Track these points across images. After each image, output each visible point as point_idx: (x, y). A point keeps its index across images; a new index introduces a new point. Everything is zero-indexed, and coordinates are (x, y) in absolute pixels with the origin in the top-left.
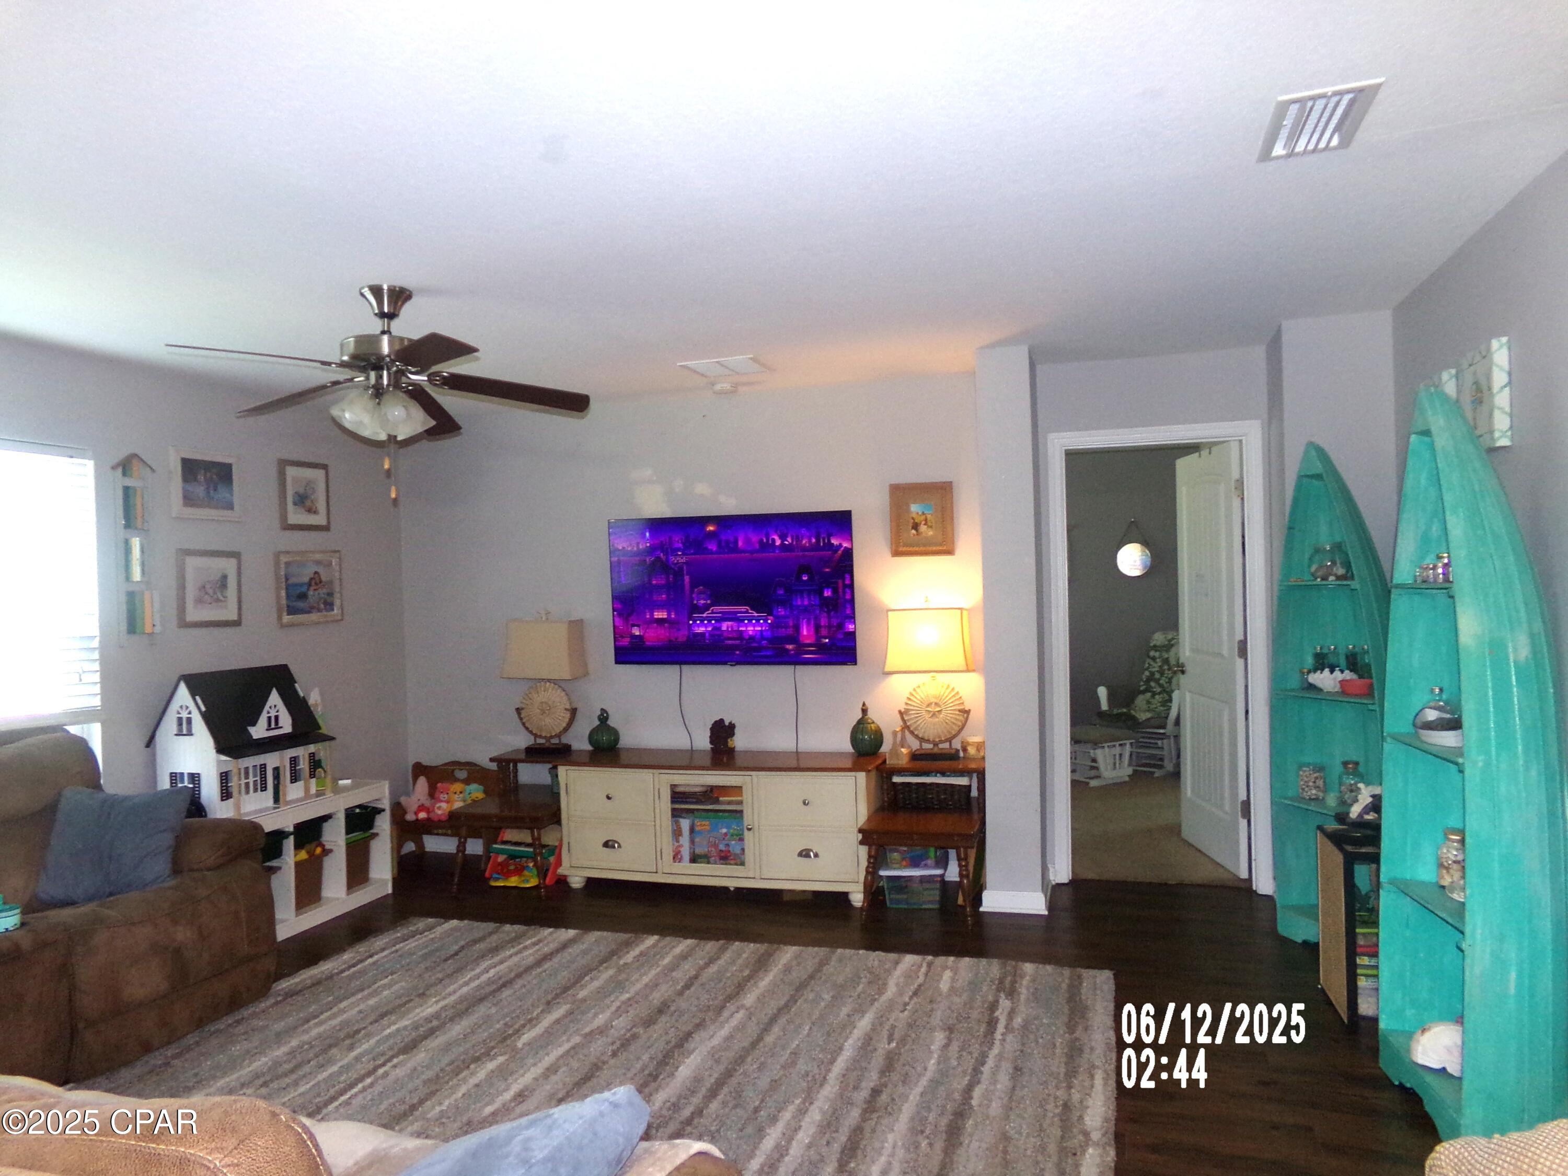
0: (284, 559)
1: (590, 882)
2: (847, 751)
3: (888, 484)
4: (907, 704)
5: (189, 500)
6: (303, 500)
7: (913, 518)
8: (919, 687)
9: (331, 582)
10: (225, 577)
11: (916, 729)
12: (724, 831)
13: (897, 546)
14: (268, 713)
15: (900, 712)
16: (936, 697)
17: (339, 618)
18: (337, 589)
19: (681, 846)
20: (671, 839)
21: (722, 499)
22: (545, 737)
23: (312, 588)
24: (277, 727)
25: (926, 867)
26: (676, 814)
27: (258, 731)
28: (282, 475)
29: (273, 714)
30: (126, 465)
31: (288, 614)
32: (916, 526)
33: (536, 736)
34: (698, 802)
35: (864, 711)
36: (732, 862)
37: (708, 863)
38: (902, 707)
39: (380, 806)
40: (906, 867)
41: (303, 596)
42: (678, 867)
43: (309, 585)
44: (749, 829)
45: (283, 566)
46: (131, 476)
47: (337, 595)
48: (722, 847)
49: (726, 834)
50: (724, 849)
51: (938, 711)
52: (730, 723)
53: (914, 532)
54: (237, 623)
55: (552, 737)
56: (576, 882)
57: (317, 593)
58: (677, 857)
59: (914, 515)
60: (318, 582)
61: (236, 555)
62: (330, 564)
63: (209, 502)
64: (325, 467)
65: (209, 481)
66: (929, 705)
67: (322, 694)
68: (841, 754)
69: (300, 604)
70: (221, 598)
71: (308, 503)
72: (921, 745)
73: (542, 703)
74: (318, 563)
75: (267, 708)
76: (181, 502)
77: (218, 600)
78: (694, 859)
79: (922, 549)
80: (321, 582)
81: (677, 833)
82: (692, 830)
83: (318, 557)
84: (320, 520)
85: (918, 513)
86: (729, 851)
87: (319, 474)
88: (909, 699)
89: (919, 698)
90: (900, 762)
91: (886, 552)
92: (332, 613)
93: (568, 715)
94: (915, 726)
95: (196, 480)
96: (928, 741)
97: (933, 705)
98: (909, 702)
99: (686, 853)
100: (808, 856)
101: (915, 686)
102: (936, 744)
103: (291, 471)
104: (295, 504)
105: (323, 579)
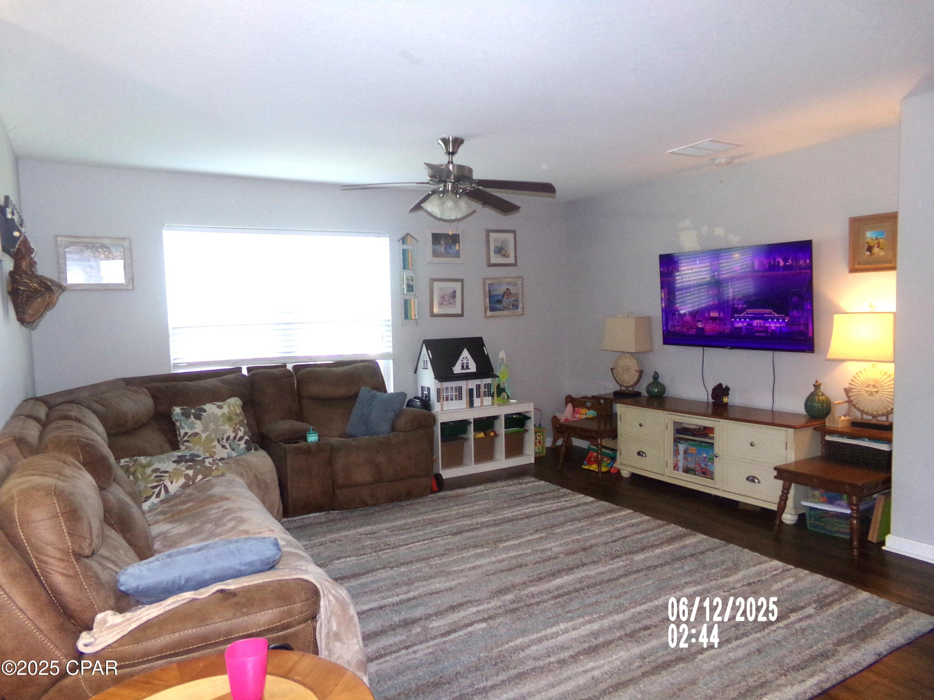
0: (488, 282)
1: (633, 475)
2: (801, 413)
3: (848, 218)
4: (850, 384)
5: (435, 254)
6: (500, 251)
7: (868, 243)
8: (861, 372)
9: (517, 294)
10: (455, 292)
11: (857, 403)
12: (705, 455)
13: (853, 265)
14: (462, 360)
15: (845, 390)
16: (874, 381)
17: (522, 313)
18: (520, 297)
19: (678, 461)
20: (672, 455)
21: (731, 237)
22: (625, 387)
23: (506, 297)
24: (467, 367)
25: (840, 506)
26: (677, 441)
27: (457, 369)
28: (488, 237)
29: (465, 361)
30: (404, 240)
31: (490, 311)
32: (870, 249)
33: (621, 385)
34: (693, 435)
35: (817, 386)
36: (709, 477)
37: (695, 475)
38: (847, 386)
39: (528, 415)
40: (823, 502)
41: (500, 302)
42: (676, 474)
43: (504, 295)
44: (716, 457)
45: (487, 286)
46: (407, 244)
47: (520, 301)
48: (703, 465)
49: (705, 458)
50: (704, 467)
51: (875, 392)
52: (726, 387)
53: (868, 253)
54: (461, 315)
55: (629, 387)
56: (625, 473)
57: (508, 300)
58: (676, 467)
59: (869, 240)
60: (509, 293)
61: (462, 281)
62: (516, 284)
63: (447, 254)
64: (514, 232)
65: (446, 244)
66: (868, 386)
67: (506, 354)
68: (796, 415)
69: (498, 306)
70: (452, 302)
71: (503, 252)
72: (862, 416)
73: (624, 366)
74: (509, 284)
75: (461, 358)
76: (431, 255)
77: (451, 303)
78: (687, 470)
79: (873, 266)
80: (510, 294)
81: (676, 452)
82: (686, 452)
83: (509, 280)
84: (511, 260)
85: (872, 239)
86: (707, 469)
87: (511, 236)
88: (852, 380)
89: (859, 380)
90: (836, 426)
91: (846, 270)
92: (517, 311)
93: (637, 374)
94: (856, 401)
95: (440, 244)
96: (867, 413)
97: (871, 386)
98: (853, 383)
99: (681, 465)
100: (753, 481)
101: (858, 371)
102: (874, 417)
103: (492, 236)
104: (495, 252)
105: (512, 292)
